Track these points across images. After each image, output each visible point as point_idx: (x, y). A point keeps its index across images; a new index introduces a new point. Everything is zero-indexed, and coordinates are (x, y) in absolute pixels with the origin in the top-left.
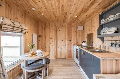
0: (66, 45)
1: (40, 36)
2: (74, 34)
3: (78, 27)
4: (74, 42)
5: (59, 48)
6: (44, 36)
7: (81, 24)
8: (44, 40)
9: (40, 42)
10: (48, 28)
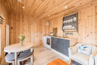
0: (38, 36)
1: (12, 28)
2: (43, 28)
3: (46, 23)
4: (43, 33)
5: (32, 39)
6: (17, 28)
7: (48, 21)
8: (17, 32)
9: (12, 34)
10: (21, 20)
